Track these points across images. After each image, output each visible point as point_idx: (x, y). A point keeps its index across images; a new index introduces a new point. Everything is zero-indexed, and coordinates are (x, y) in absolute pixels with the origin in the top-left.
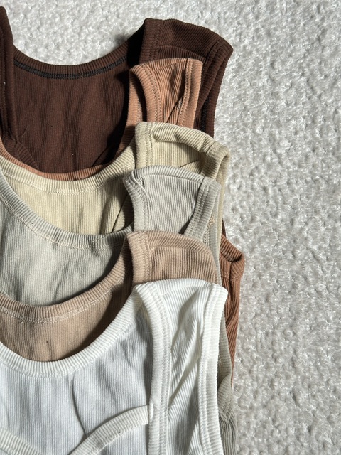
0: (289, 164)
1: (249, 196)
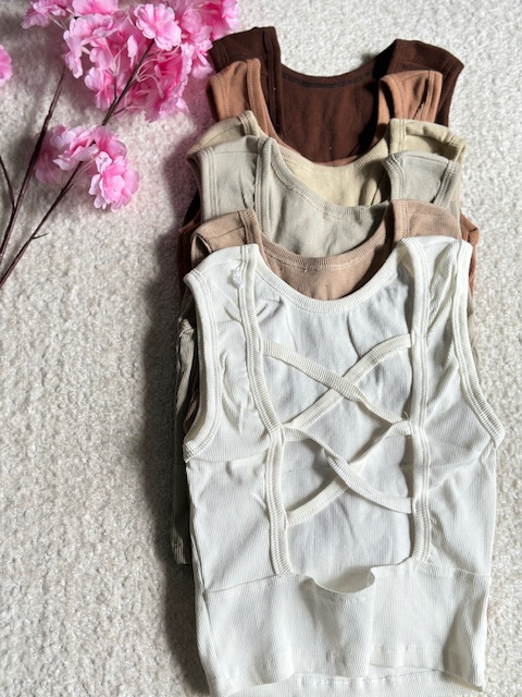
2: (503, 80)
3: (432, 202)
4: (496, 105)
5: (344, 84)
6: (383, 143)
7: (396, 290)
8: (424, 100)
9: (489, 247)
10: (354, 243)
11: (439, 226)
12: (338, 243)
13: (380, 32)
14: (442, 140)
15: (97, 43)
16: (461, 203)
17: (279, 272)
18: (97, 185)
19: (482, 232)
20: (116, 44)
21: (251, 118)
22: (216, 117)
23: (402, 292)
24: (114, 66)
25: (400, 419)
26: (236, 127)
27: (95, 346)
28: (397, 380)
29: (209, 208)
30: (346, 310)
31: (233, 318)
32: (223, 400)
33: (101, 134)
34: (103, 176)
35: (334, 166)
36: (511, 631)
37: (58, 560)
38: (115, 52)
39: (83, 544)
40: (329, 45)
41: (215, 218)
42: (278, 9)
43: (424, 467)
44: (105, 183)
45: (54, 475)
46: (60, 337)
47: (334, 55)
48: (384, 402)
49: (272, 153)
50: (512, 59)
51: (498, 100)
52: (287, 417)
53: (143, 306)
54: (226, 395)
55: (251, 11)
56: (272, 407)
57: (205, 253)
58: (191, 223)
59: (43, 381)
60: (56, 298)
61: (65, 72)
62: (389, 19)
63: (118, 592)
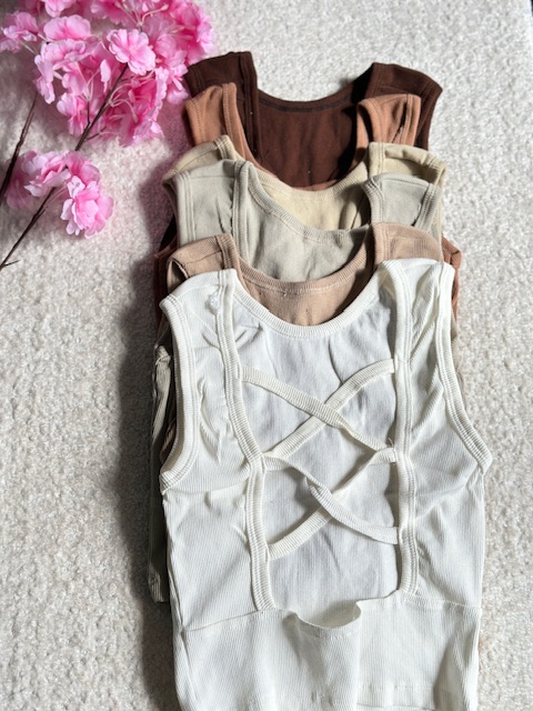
0: (492, 183)
1: (459, 208)
2: (482, 103)
3: (413, 225)
4: (476, 128)
5: (322, 108)
6: (362, 166)
7: (377, 315)
8: (403, 123)
9: (472, 271)
10: (335, 268)
11: (421, 248)
12: (318, 267)
13: (357, 56)
14: (422, 162)
15: (69, 68)
16: (443, 227)
17: (257, 297)
18: (70, 209)
19: (464, 255)
20: (89, 69)
21: (228, 142)
22: (191, 142)
23: (384, 316)
24: (87, 92)
25: (384, 446)
26: (212, 151)
27: (68, 376)
28: (380, 407)
29: (185, 233)
30: (327, 334)
31: (211, 344)
32: (201, 428)
33: (74, 159)
34: (76, 201)
35: (313, 190)
36: (504, 666)
37: (29, 600)
38: (87, 77)
39: (55, 583)
40: (306, 70)
41: (191, 243)
42: (254, 34)
43: (409, 496)
44: (77, 207)
45: (25, 511)
46: (32, 368)
47: (312, 80)
48: (367, 429)
49: (250, 177)
50: (491, 82)
51: (478, 123)
52: (268, 446)
53: (118, 334)
54: (204, 424)
55: (227, 37)
56: (252, 435)
57: (182, 278)
58: (168, 248)
59: (13, 414)
60: (28, 328)
61: (37, 98)
62: (367, 44)
63: (92, 633)
